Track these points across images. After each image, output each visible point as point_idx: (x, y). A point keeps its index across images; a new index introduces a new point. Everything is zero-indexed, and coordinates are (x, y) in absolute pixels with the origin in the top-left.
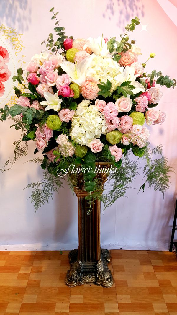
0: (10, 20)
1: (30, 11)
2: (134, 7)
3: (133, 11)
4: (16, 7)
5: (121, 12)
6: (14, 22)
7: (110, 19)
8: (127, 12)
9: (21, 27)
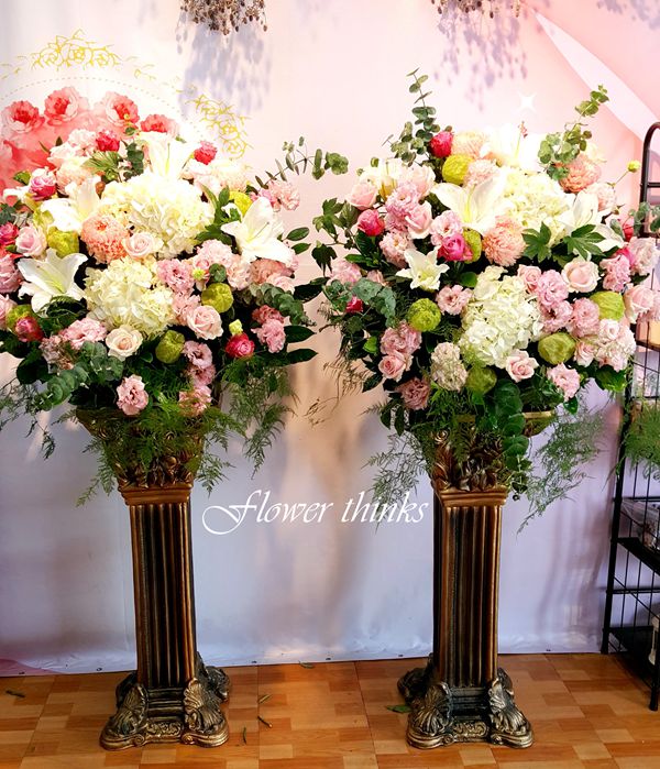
0: (219, 86)
1: (269, 66)
2: (504, 58)
3: (502, 65)
4: (237, 57)
5: (475, 69)
6: (229, 90)
7: (450, 82)
8: (488, 68)
9: (246, 102)
